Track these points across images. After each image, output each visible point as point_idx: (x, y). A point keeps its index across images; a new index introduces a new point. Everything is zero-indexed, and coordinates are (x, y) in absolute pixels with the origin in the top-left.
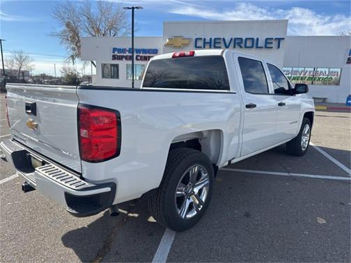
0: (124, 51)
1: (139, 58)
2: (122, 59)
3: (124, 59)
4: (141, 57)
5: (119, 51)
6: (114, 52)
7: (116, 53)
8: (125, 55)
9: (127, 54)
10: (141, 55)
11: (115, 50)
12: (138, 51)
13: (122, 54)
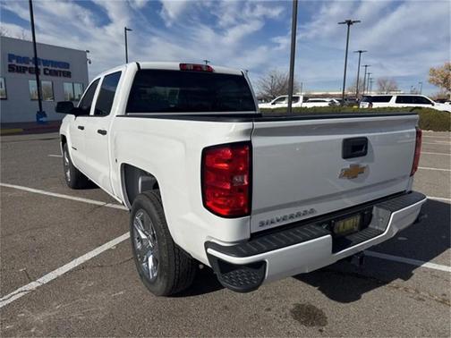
0: (25, 60)
1: (48, 72)
2: (24, 72)
3: (27, 72)
4: (50, 71)
5: (19, 59)
6: (10, 60)
7: (14, 62)
8: (28, 66)
9: (31, 65)
10: (50, 68)
11: (11, 57)
12: (46, 62)
13: (24, 65)
